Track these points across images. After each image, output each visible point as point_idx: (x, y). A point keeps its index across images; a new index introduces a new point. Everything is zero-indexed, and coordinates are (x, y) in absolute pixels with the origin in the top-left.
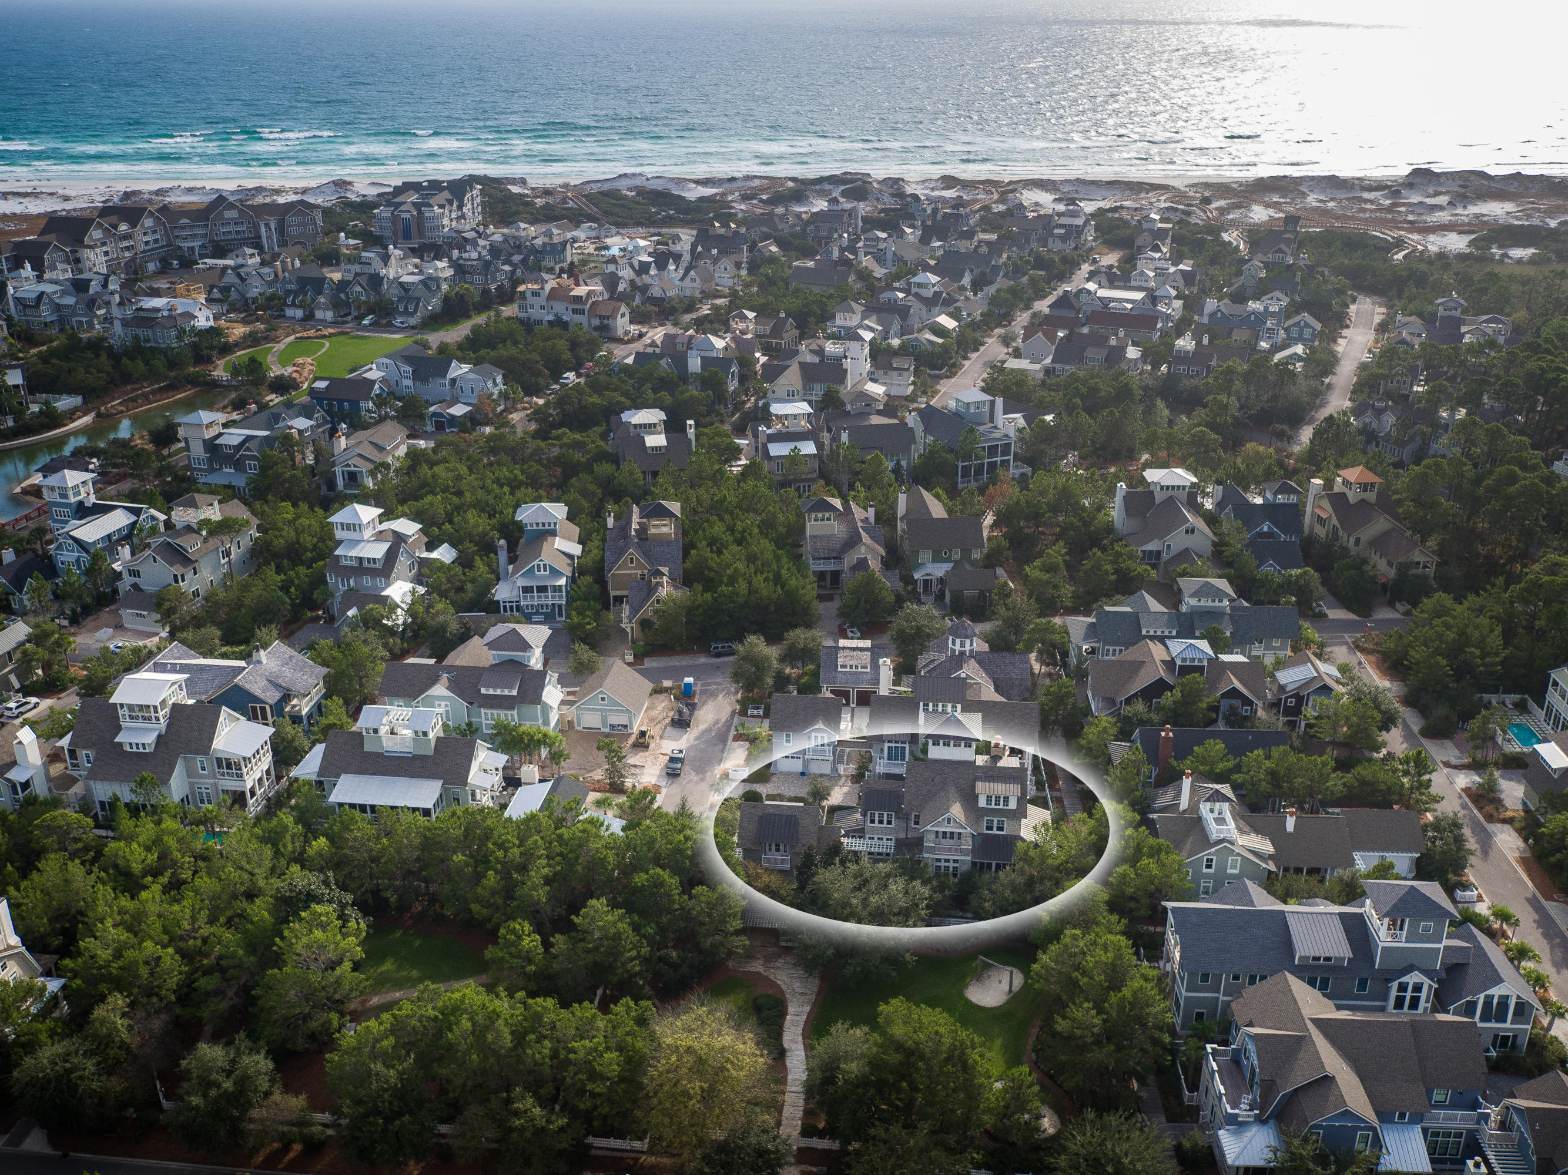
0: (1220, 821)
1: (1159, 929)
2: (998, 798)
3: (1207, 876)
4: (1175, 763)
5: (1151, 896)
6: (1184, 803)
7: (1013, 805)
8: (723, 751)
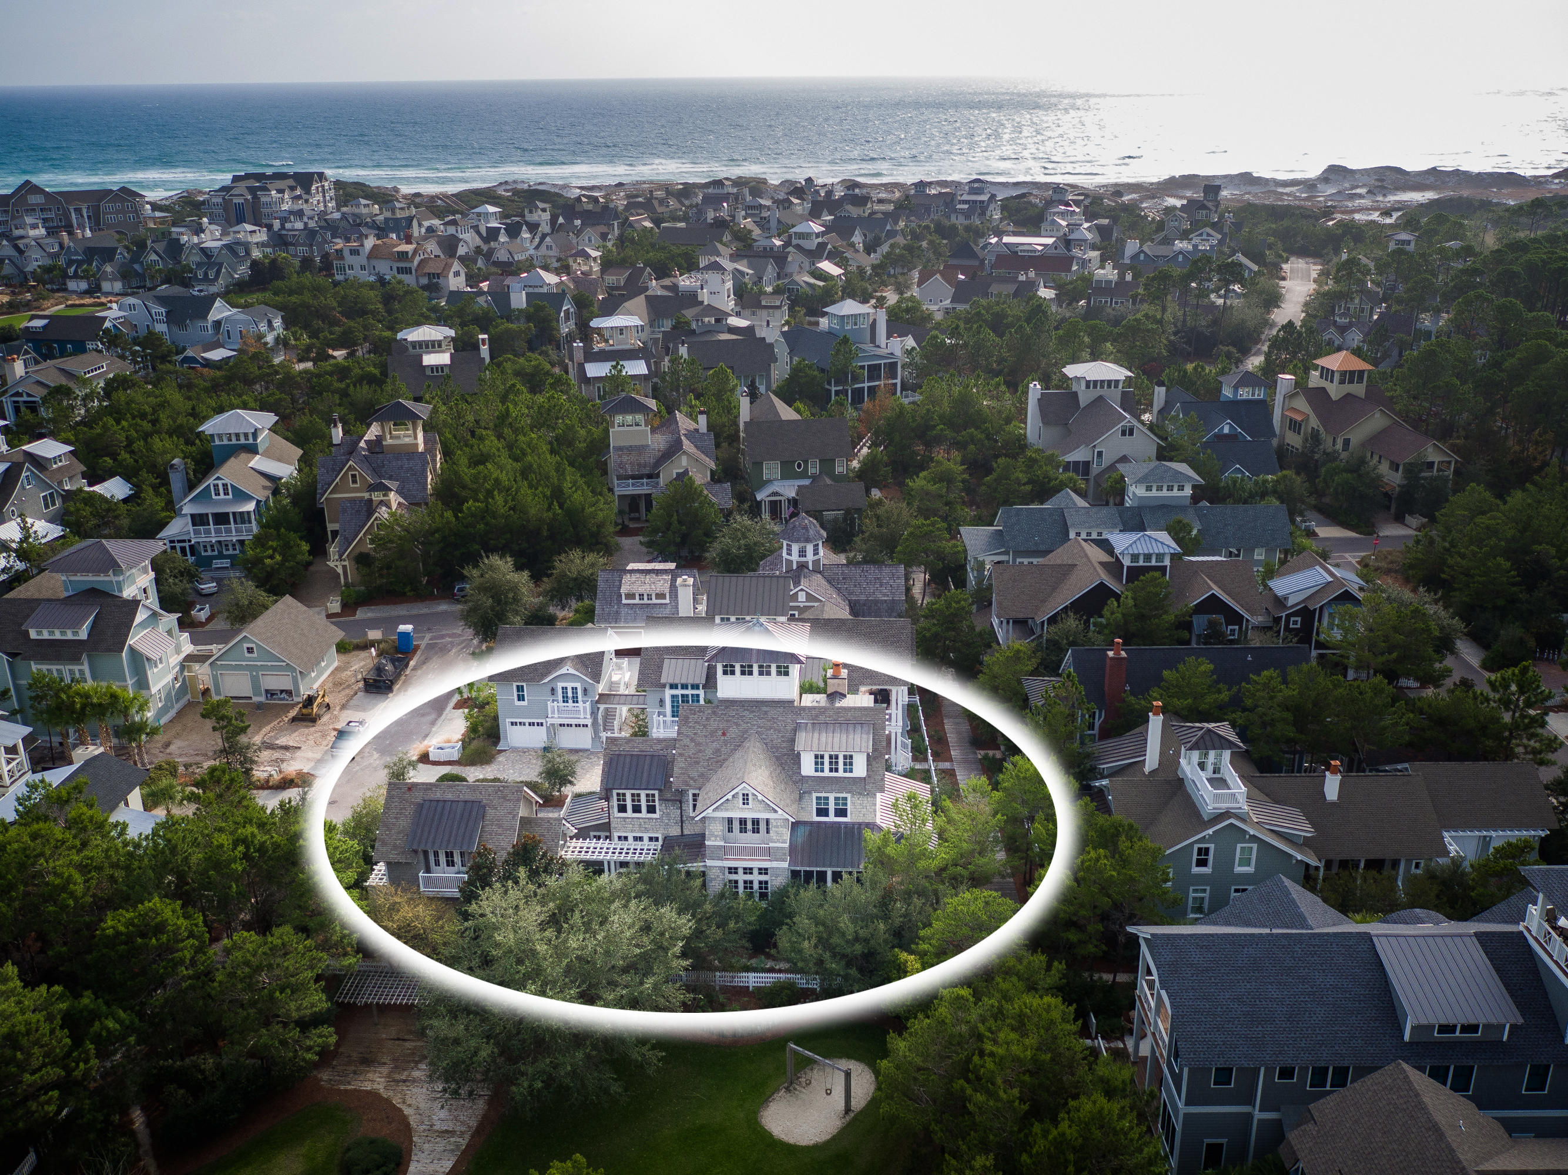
0: (1219, 782)
1: (1122, 978)
2: (834, 758)
3: (1201, 879)
4: (1132, 699)
5: (1104, 917)
6: (1152, 759)
7: (860, 769)
8: (433, 723)
